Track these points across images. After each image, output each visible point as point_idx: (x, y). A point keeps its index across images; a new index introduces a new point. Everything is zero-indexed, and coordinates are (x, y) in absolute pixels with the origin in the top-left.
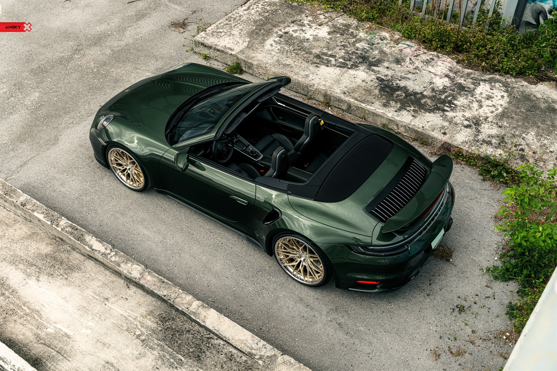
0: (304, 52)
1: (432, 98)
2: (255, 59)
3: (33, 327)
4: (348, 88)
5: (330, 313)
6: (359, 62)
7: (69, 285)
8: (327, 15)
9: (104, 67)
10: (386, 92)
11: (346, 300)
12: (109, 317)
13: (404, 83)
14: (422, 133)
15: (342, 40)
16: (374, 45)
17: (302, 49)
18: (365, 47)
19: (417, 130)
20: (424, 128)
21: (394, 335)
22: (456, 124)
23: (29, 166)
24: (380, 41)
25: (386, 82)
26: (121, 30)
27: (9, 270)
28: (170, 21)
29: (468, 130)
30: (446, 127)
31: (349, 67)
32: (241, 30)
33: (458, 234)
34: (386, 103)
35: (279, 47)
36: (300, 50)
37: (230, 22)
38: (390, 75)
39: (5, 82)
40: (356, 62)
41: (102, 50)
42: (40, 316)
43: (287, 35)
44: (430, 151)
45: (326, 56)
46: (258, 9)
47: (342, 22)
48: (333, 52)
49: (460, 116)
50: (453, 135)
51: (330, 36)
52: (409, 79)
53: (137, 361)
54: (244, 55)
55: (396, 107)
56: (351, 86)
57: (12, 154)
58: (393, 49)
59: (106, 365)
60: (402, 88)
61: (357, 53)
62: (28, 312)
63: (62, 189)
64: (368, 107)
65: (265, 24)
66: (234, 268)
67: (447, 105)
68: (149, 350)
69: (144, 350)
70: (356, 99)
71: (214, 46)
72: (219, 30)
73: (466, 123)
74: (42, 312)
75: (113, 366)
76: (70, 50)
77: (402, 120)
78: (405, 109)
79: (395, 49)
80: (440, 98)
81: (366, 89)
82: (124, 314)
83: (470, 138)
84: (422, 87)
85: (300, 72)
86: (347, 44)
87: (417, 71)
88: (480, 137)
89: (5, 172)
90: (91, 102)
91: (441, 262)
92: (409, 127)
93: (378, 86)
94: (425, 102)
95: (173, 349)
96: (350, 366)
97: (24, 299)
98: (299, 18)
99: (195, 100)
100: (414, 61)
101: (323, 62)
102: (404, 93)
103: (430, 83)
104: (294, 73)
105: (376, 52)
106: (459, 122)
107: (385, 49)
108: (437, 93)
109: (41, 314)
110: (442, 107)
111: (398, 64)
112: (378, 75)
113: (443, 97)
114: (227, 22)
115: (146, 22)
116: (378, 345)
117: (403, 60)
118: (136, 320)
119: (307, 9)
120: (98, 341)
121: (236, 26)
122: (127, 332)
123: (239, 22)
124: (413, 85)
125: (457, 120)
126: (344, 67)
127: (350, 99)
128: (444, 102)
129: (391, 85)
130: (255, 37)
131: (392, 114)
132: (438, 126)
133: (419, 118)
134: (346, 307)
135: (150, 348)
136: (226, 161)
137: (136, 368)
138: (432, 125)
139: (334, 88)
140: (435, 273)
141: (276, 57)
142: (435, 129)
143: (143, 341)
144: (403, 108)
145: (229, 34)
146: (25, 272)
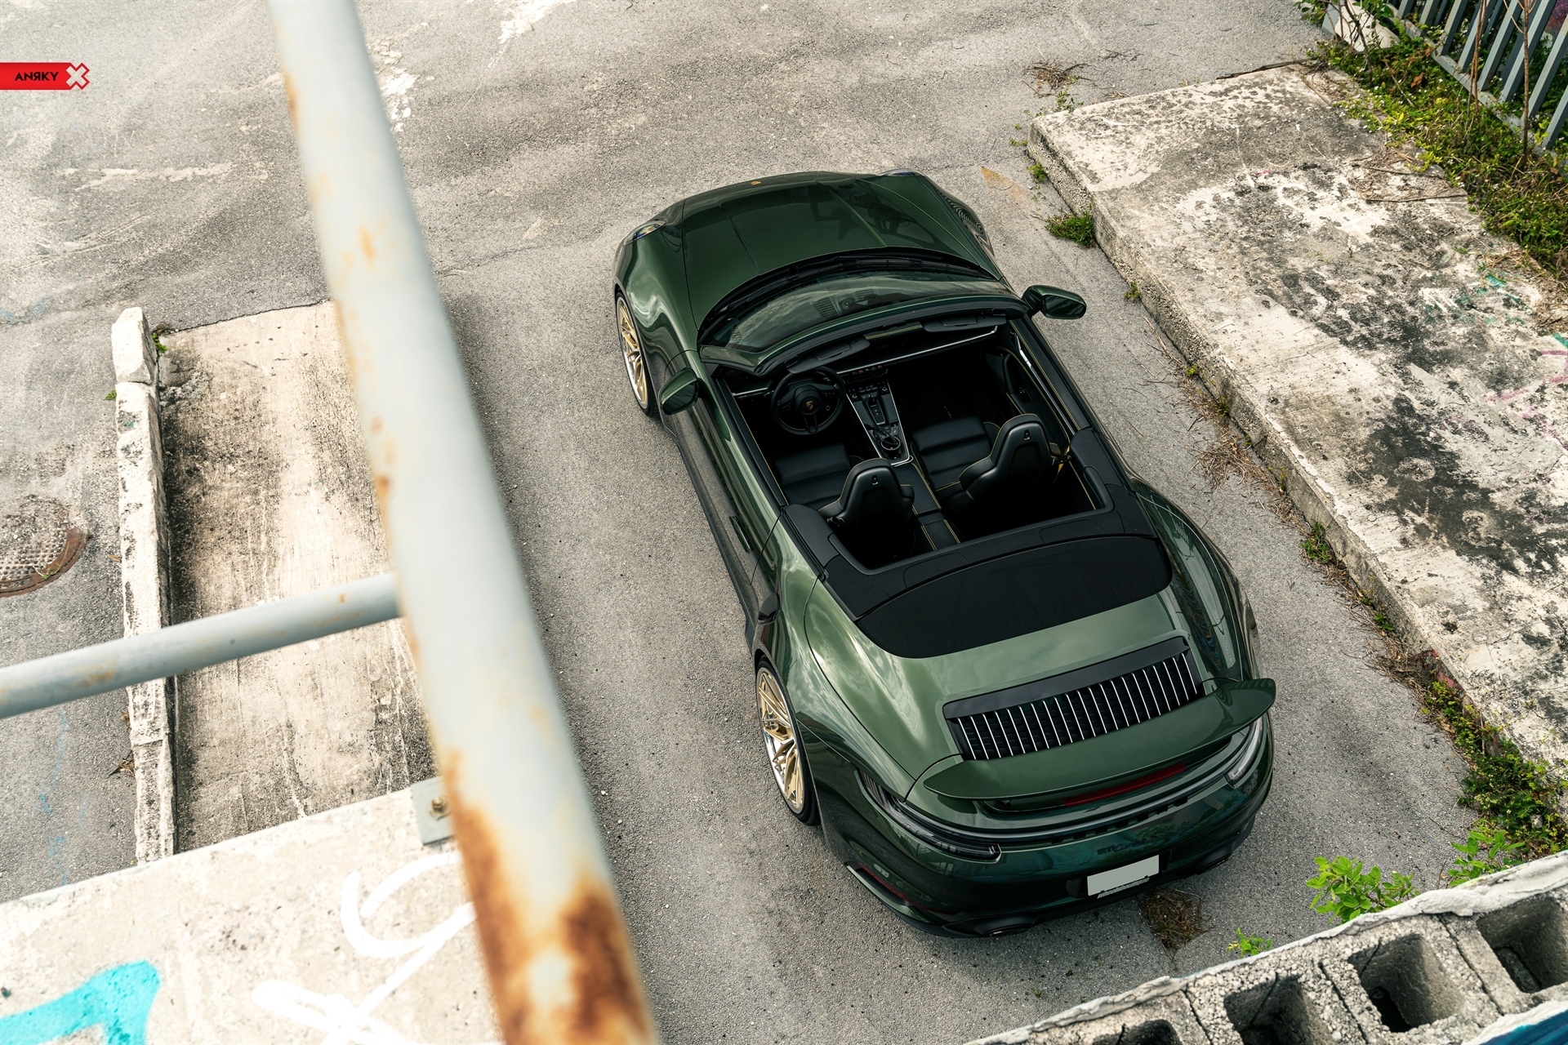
0: (1265, 255)
1: (1504, 518)
2: (1128, 223)
3: (243, 583)
4: (1295, 391)
5: (786, 894)
6: (1388, 339)
7: (363, 537)
8: (1413, 181)
9: (814, 112)
10: (1388, 445)
11: (846, 887)
12: (368, 639)
13: (1460, 445)
14: (1390, 595)
15: (1394, 262)
16: (1472, 311)
17: (1268, 243)
18: (1440, 305)
19: (1381, 583)
20: (1406, 586)
21: (877, 1033)
22: (1508, 619)
23: (508, 262)
24: (1499, 306)
25: (1411, 421)
26: (921, 39)
27: (303, 451)
28: (1040, 56)
29: (1529, 652)
30: (1469, 613)
31: (1350, 338)
32: (1160, 139)
33: (1258, 895)
34: (1363, 473)
35: (1213, 218)
36: (1260, 244)
37: (1152, 111)
38: (1443, 406)
39: (611, 69)
40: (1380, 335)
41: (843, 72)
42: (271, 568)
43: (1261, 194)
44: (1383, 653)
45: (1313, 287)
46: (1248, 103)
47: (1437, 215)
48: (1342, 284)
49: (1539, 604)
50: (1470, 643)
51: (1370, 240)
52: (1487, 438)
53: (335, 755)
54: (1111, 204)
55: (1380, 496)
56: (1309, 390)
57: (500, 223)
58: (1518, 341)
59: (284, 728)
60: (1443, 454)
61: (1403, 313)
62: (262, 549)
63: (522, 339)
64: (1304, 462)
65: (1232, 145)
66: (685, 678)
67: (1532, 556)
68: (373, 747)
69: (363, 741)
70: (1290, 429)
71: (1061, 155)
72: (1105, 120)
73: (1541, 628)
74: (279, 563)
75: (292, 737)
76: (781, 48)
77: (1362, 537)
78: (1399, 513)
79: (1524, 344)
80: (1529, 530)
81: (1343, 414)
82: (396, 650)
83: (1512, 674)
84: (1501, 476)
85: (1210, 301)
86: (1399, 277)
87: (1530, 430)
88: (1545, 688)
89: (460, 256)
90: (725, 178)
91: (1147, 937)
92: (1366, 563)
93: (1382, 420)
94: (1475, 521)
95: (411, 773)
96: (721, 1035)
97: (276, 521)
98: (1332, 162)
99: (841, 265)
100: (1547, 397)
101: (1290, 298)
102: (1436, 469)
103: (1540, 476)
104: (1195, 296)
105: (1460, 331)
106: (1521, 616)
107: (1493, 332)
108: (1532, 510)
109: (275, 566)
110: (1511, 555)
111: (1494, 388)
112: (1407, 393)
113: (1540, 529)
114: (1143, 108)
115: (987, 41)
116: (820, 1031)
117: (1519, 382)
118: (405, 674)
119: (1373, 147)
120: (312, 673)
121: (1155, 126)
122: (370, 688)
123: (1172, 118)
124: (1481, 459)
125: (1521, 611)
126: (1334, 334)
127: (1274, 423)
128: (1526, 542)
129: (1423, 434)
130: (1178, 169)
131: (1350, 507)
132: (1449, 601)
133: (1415, 553)
134: (832, 902)
135: (377, 745)
136: (807, 433)
137: (320, 767)
138: (1435, 587)
139: (1261, 375)
140: (1108, 953)
141: (1184, 238)
142: (1433, 601)
143: (379, 722)
144: (1394, 508)
145: (1123, 138)
146: (322, 469)
